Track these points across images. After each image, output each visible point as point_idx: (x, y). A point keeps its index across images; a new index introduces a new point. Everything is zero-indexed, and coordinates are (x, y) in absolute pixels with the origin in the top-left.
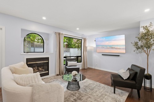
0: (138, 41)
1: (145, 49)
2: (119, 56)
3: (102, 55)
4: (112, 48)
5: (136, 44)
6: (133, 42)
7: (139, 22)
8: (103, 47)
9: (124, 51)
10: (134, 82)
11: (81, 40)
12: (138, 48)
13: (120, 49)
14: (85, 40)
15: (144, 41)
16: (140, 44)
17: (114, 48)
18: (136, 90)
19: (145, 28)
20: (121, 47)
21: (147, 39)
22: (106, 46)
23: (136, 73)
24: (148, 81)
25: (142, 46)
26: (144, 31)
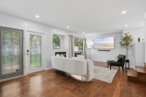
0: (122, 41)
1: (126, 46)
2: (110, 51)
3: (98, 50)
4: (105, 46)
5: (121, 43)
6: (119, 42)
7: (122, 30)
8: (98, 45)
9: (113, 48)
10: (121, 63)
11: (83, 40)
12: (122, 45)
13: (111, 46)
14: (85, 40)
15: (125, 42)
16: (123, 43)
17: (107, 46)
18: (122, 67)
19: (126, 34)
20: (112, 45)
21: (126, 40)
22: (101, 44)
23: (121, 58)
24: (127, 63)
25: (124, 44)
26: (125, 36)
